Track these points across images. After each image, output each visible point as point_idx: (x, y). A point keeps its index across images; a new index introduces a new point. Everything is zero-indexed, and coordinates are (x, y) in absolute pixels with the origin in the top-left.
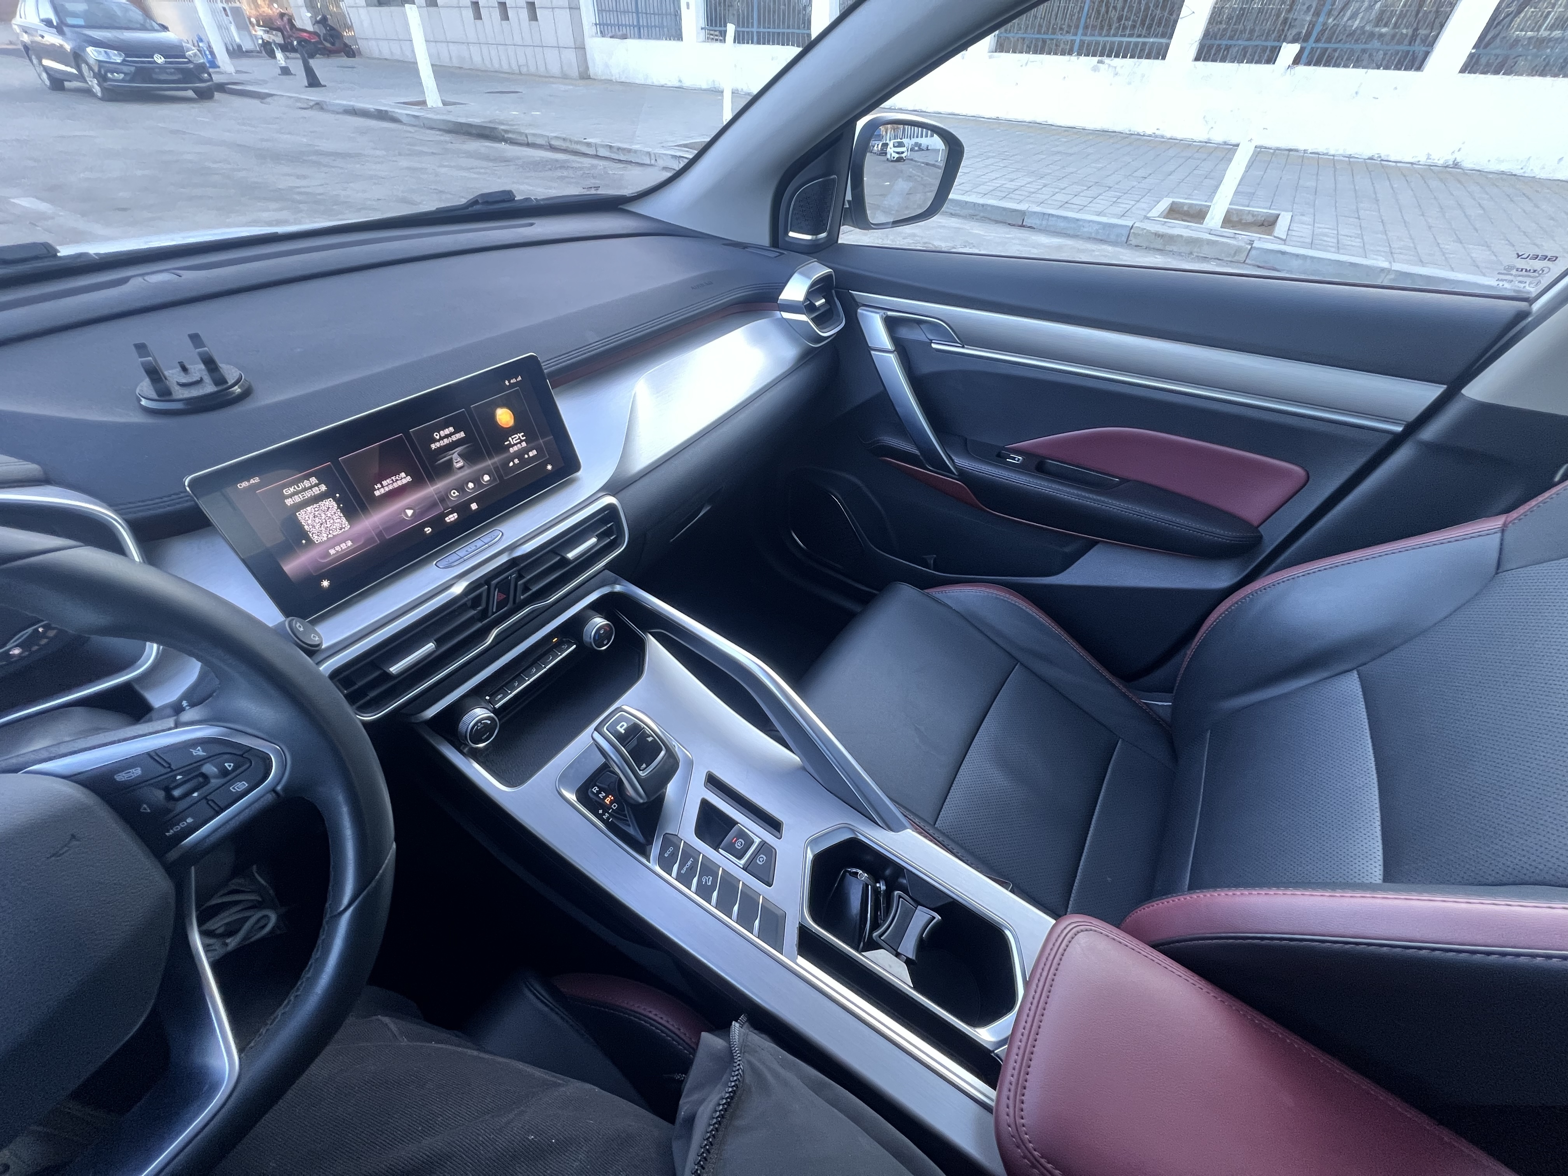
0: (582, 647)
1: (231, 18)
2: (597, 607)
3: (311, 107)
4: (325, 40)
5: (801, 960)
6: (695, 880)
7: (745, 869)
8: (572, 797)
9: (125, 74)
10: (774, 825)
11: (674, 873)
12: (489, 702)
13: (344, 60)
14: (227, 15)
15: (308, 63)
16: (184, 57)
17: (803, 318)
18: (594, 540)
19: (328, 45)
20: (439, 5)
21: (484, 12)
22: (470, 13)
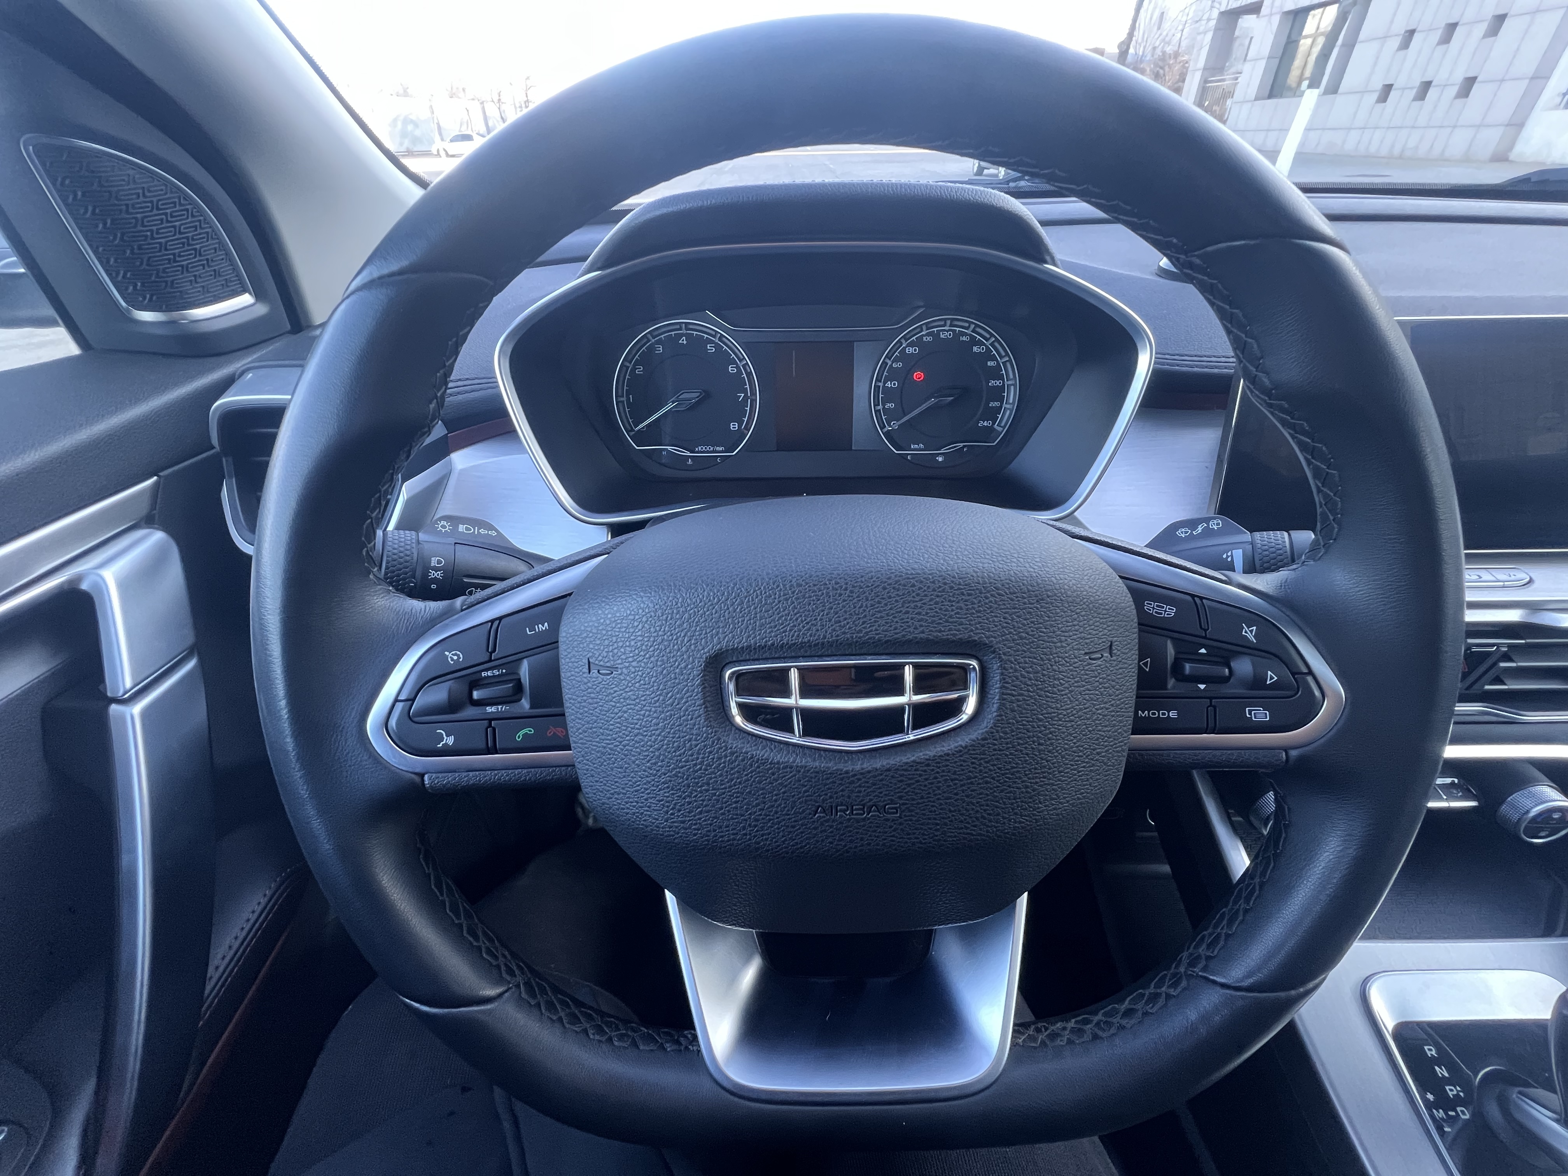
20: (1341, 90)
21: (1393, 94)
22: (1375, 96)
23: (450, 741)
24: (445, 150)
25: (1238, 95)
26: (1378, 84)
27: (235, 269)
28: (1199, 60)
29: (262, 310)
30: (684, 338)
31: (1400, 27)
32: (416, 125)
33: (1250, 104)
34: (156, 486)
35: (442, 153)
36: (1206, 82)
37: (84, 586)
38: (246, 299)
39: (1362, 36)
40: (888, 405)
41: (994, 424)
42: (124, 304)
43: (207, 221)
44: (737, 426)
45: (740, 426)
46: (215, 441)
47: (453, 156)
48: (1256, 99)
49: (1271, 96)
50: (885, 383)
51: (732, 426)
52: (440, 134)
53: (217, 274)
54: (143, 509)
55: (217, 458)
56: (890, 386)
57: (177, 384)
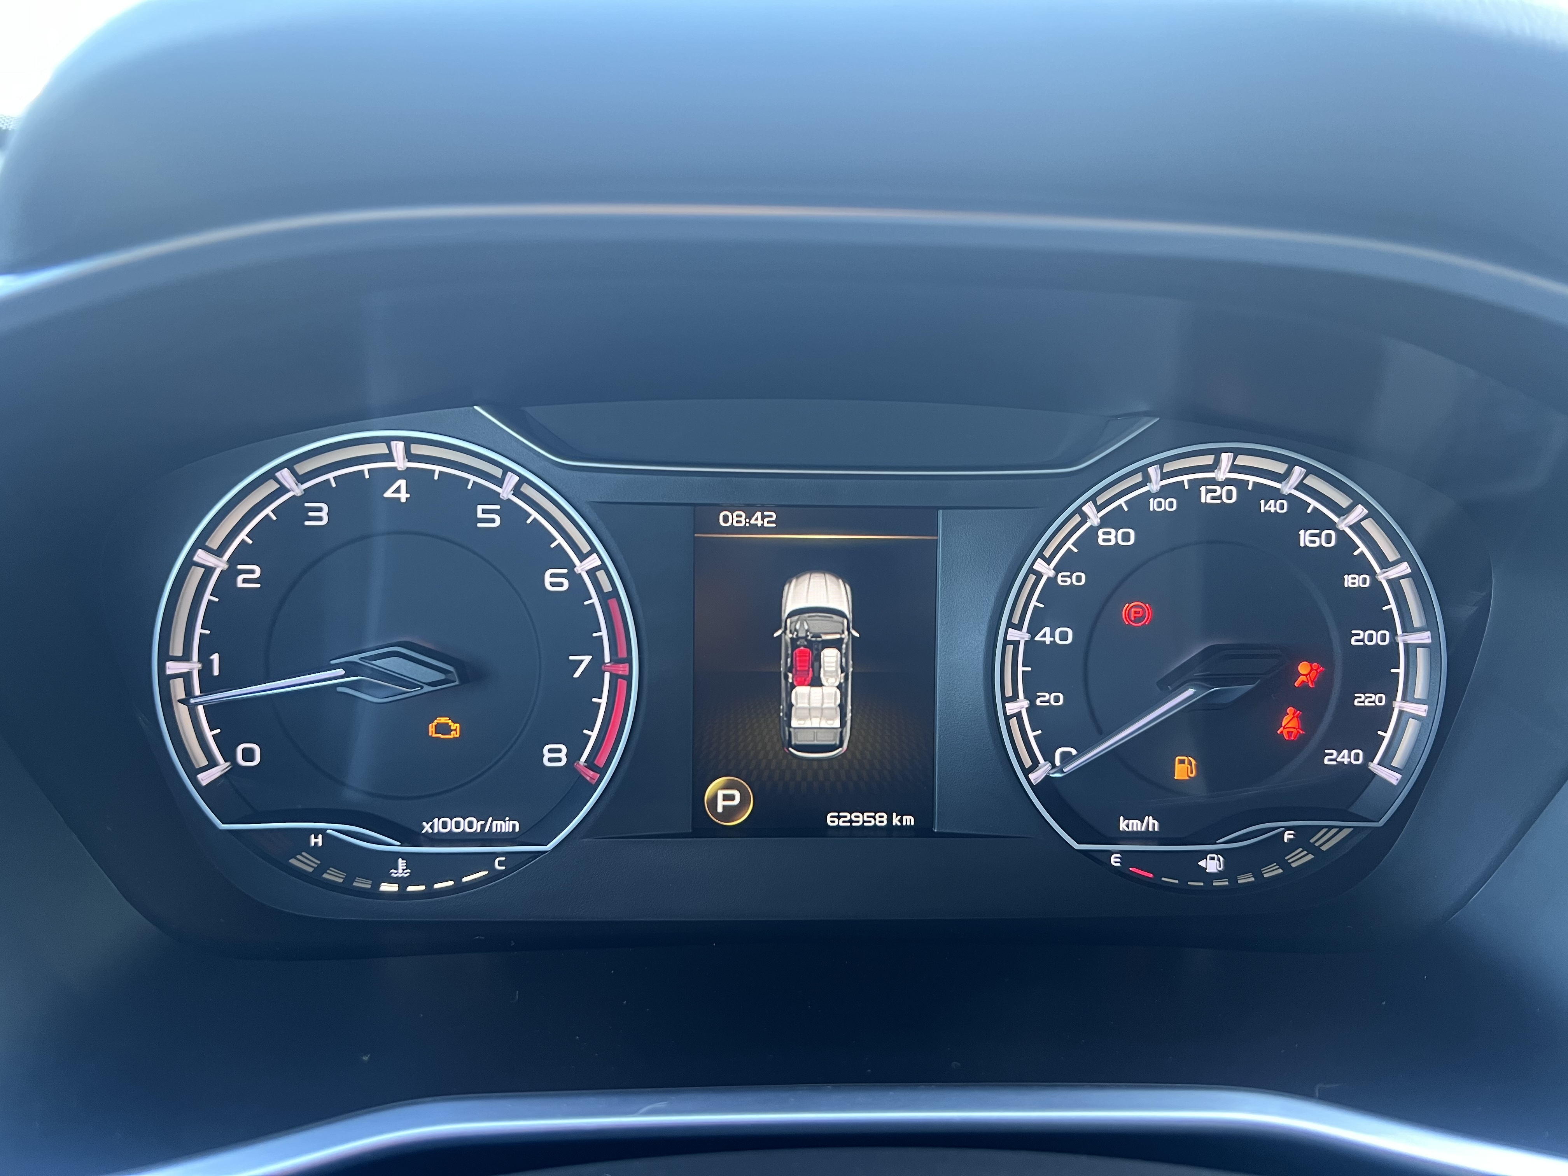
30: (402, 483)
40: (1045, 699)
41: (1370, 757)
44: (563, 755)
45: (573, 756)
50: (1033, 630)
51: (547, 755)
56: (1048, 640)
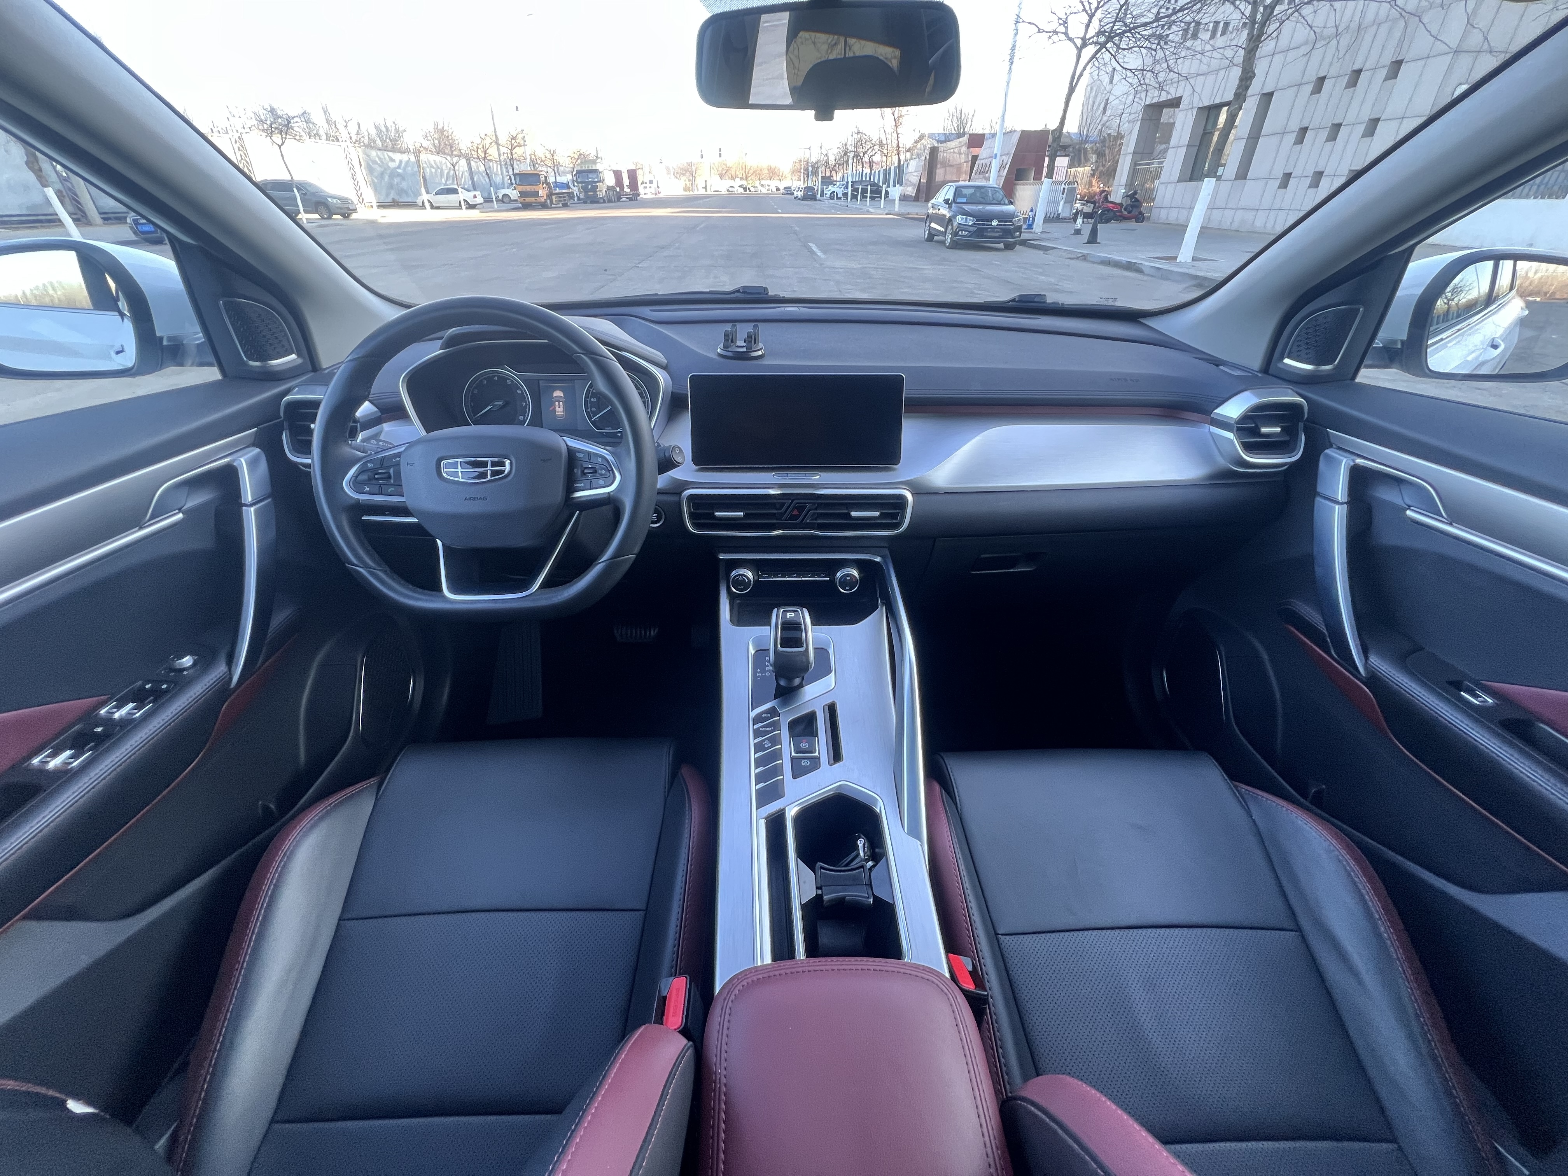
0: (832, 582)
1: (1064, 196)
2: (860, 565)
3: (1078, 258)
4: (1125, 209)
5: (763, 823)
6: (760, 739)
7: (792, 759)
8: (752, 651)
9: (970, 232)
10: (837, 756)
11: (755, 727)
12: (758, 576)
13: (1133, 224)
14: (1063, 194)
15: (1097, 225)
16: (1011, 221)
17: (1230, 435)
18: (877, 514)
19: (1126, 213)
20: (1248, 178)
21: (1292, 182)
22: (1277, 183)
23: (368, 489)
24: (429, 201)
25: (1164, 177)
26: (1279, 173)
27: (290, 344)
28: (1129, 145)
29: (300, 361)
30: (496, 378)
31: (1295, 125)
32: (402, 177)
33: (1173, 185)
34: (256, 432)
35: (427, 205)
36: (1136, 165)
37: (235, 464)
38: (294, 356)
39: (1263, 133)
40: (593, 409)
42: (245, 359)
43: (281, 325)
46: (282, 414)
47: (438, 208)
48: (1179, 181)
49: (1191, 179)
52: (426, 187)
53: (283, 346)
54: (252, 440)
55: (282, 422)
57: (265, 392)
